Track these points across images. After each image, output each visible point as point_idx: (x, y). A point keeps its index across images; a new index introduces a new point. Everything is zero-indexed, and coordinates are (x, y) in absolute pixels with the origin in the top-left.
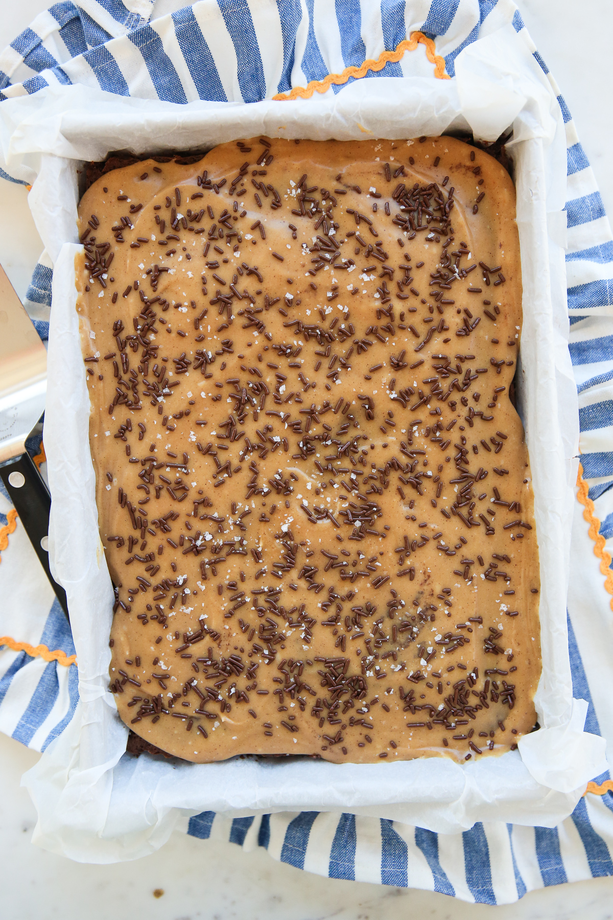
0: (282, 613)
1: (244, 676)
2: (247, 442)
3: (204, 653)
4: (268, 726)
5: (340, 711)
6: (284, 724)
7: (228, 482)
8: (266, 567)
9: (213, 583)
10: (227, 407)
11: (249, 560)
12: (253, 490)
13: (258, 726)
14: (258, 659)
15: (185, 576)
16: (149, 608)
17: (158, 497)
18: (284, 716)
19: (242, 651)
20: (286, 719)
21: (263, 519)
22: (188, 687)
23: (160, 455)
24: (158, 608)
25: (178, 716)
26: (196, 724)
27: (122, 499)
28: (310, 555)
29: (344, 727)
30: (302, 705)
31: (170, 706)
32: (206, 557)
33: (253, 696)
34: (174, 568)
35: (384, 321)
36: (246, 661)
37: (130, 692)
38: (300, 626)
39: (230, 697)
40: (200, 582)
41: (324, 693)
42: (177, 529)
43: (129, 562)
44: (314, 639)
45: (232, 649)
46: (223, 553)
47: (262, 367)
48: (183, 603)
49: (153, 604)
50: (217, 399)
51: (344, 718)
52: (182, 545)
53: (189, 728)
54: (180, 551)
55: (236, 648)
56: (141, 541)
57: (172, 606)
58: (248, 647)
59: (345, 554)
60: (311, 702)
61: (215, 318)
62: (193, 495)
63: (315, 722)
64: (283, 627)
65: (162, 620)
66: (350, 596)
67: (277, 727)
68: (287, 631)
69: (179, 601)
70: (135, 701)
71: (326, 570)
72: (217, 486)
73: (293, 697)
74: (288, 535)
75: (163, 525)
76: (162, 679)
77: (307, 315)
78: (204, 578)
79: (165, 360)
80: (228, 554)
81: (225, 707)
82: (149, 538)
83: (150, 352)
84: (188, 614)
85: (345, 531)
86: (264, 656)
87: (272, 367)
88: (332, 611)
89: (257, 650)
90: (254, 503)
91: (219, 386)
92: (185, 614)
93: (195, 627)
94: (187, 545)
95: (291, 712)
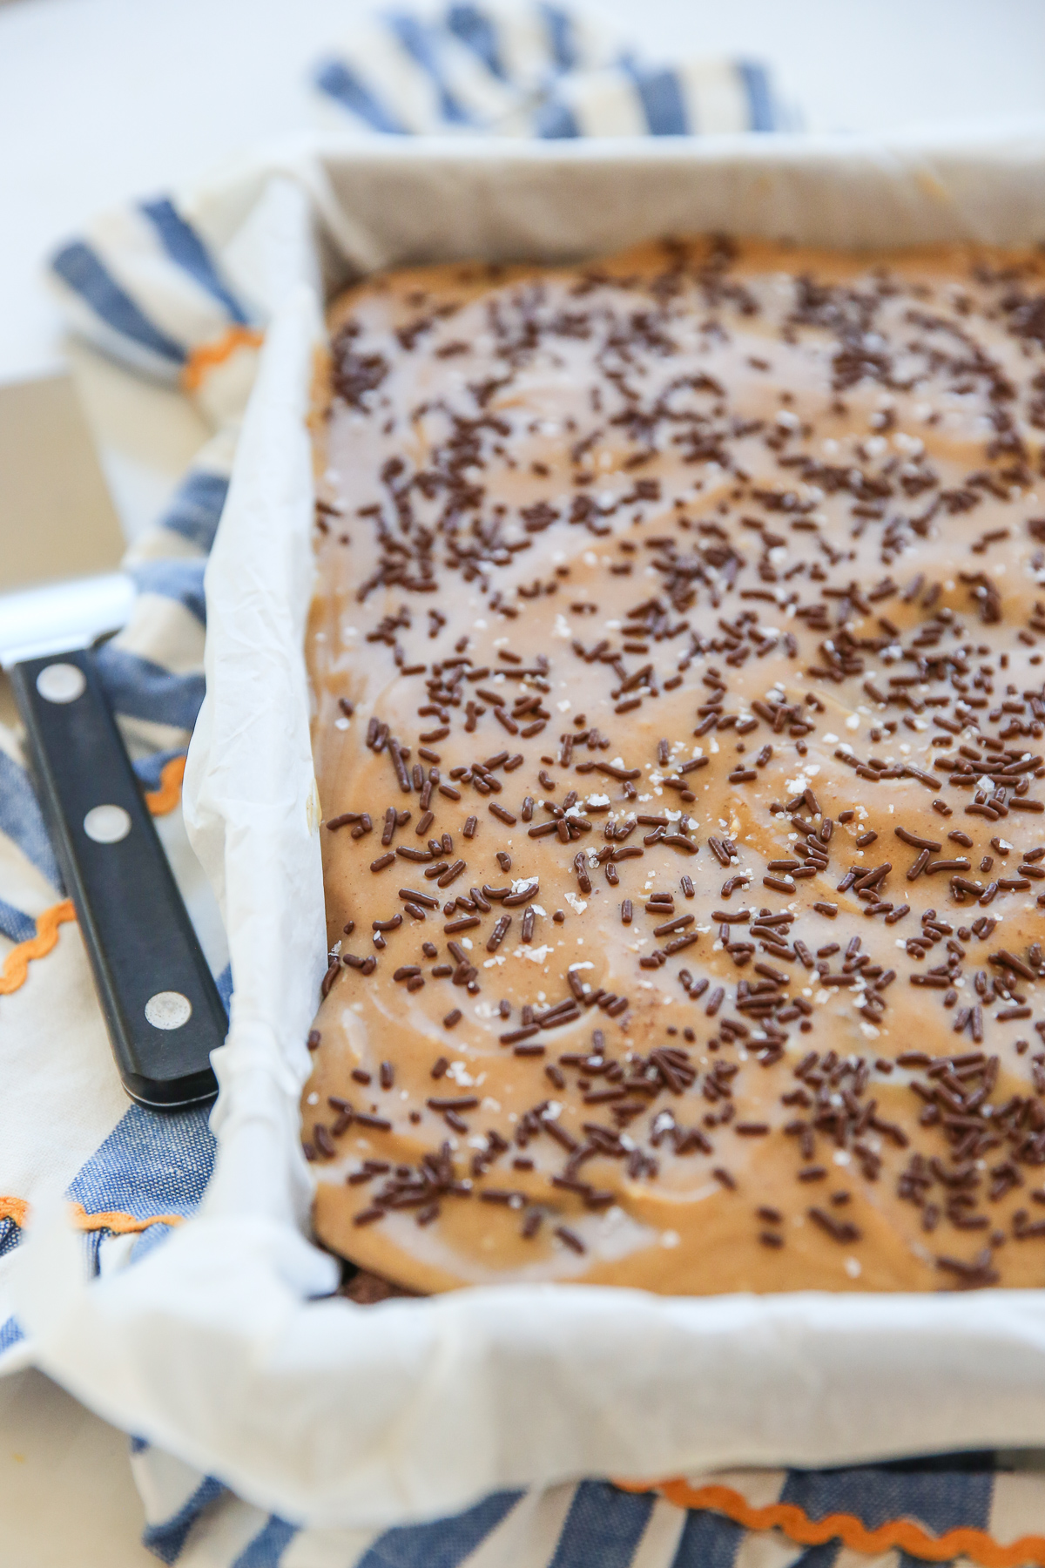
0: (797, 955)
1: (694, 1093)
2: (695, 638)
3: (580, 1043)
4: (769, 1216)
5: (980, 1194)
6: (816, 1217)
7: (648, 703)
8: (749, 871)
9: (606, 900)
10: (647, 583)
11: (704, 859)
12: (712, 718)
13: (739, 1217)
14: (738, 1054)
15: (534, 881)
16: (430, 953)
17: (470, 728)
18: (818, 1197)
19: (690, 1037)
20: (823, 1204)
21: (743, 778)
22: (533, 1127)
23: (482, 655)
24: (453, 950)
25: (497, 1199)
26: (550, 1223)
27: (379, 738)
28: (867, 842)
29: (997, 1242)
30: (870, 1168)
31: (477, 1173)
32: (591, 847)
33: (722, 1139)
34: (504, 863)
35: (1006, 463)
36: (702, 1059)
37: (355, 1152)
38: (852, 982)
39: (656, 1142)
40: (574, 894)
41: (929, 1145)
42: (516, 790)
43: (379, 868)
44: (889, 1016)
45: (663, 1035)
46: (635, 841)
47: (729, 523)
48: (527, 940)
49: (440, 943)
50: (622, 571)
51: (999, 1216)
52: (527, 817)
53: (530, 1231)
54: (522, 829)
55: (672, 1032)
56: (418, 817)
57: (492, 948)
58: (708, 1029)
59: (962, 842)
60: (895, 1163)
61: (618, 444)
62: (561, 724)
63: (909, 1217)
64: (804, 984)
65: (463, 976)
66: (984, 929)
67: (796, 1226)
68: (814, 992)
69: (515, 934)
70: (373, 1169)
71: (911, 879)
72: (622, 710)
73: (840, 1144)
74: (805, 802)
75: (482, 779)
76: (454, 1110)
77: (831, 450)
78: (585, 887)
79: (500, 511)
80: (649, 843)
81: (643, 1167)
82: (440, 807)
83: (469, 498)
84: (536, 964)
85: (957, 799)
86: (754, 1047)
87: (751, 524)
88: (937, 957)
89: (732, 1032)
90: (715, 744)
91: (627, 548)
92: (530, 964)
93: (556, 995)
94: (542, 820)
95: (836, 1183)
